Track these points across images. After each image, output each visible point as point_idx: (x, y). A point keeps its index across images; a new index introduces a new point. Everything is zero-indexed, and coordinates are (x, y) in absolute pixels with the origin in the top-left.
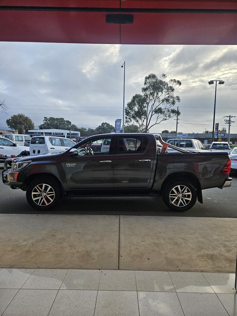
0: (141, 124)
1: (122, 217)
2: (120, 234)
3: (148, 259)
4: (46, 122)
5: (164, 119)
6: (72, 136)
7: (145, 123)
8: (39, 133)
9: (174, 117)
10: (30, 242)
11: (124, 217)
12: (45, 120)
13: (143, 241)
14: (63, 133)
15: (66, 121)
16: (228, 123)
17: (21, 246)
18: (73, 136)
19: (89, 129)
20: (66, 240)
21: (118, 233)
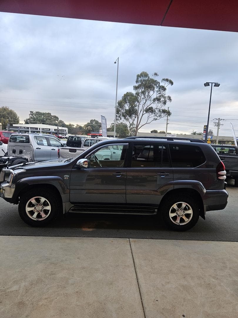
0: (131, 122)
1: (132, 242)
2: (137, 270)
3: (184, 316)
4: (32, 116)
5: (154, 119)
6: (59, 132)
7: (135, 122)
8: (24, 127)
9: (164, 117)
10: (23, 284)
11: (135, 241)
12: (31, 114)
13: (168, 283)
14: (50, 129)
15: (53, 116)
16: (217, 126)
17: (11, 292)
18: (61, 132)
19: (77, 125)
20: (70, 282)
21: (133, 269)
